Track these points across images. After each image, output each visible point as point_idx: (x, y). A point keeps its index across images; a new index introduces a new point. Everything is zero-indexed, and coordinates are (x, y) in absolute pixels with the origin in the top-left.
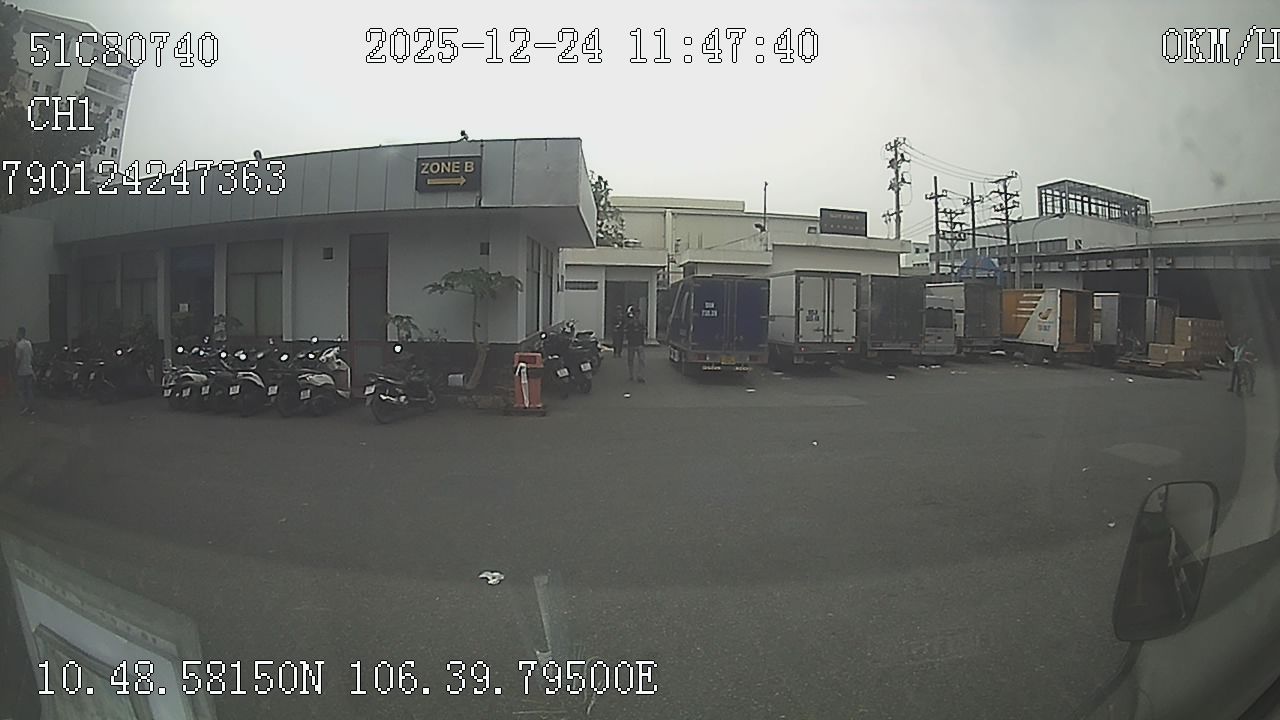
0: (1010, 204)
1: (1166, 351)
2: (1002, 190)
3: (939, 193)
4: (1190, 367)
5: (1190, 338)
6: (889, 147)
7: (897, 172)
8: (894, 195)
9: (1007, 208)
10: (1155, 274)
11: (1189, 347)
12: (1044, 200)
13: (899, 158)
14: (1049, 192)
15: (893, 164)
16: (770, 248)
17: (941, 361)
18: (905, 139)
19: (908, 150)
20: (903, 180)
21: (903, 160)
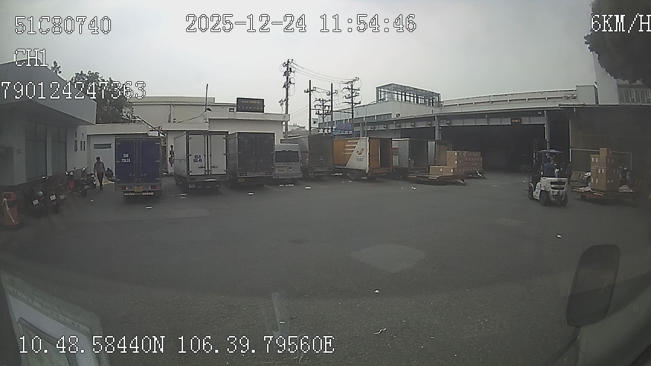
0: (354, 95)
1: (441, 170)
2: (350, 87)
3: (312, 89)
4: (457, 179)
5: (456, 162)
6: (284, 65)
7: (287, 78)
8: (286, 91)
9: (352, 97)
10: (439, 129)
11: (456, 167)
12: (379, 94)
13: (289, 70)
14: (382, 90)
15: (286, 74)
16: (208, 121)
17: (294, 181)
18: (292, 60)
19: (294, 66)
20: (290, 82)
21: (291, 71)
